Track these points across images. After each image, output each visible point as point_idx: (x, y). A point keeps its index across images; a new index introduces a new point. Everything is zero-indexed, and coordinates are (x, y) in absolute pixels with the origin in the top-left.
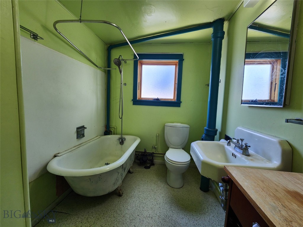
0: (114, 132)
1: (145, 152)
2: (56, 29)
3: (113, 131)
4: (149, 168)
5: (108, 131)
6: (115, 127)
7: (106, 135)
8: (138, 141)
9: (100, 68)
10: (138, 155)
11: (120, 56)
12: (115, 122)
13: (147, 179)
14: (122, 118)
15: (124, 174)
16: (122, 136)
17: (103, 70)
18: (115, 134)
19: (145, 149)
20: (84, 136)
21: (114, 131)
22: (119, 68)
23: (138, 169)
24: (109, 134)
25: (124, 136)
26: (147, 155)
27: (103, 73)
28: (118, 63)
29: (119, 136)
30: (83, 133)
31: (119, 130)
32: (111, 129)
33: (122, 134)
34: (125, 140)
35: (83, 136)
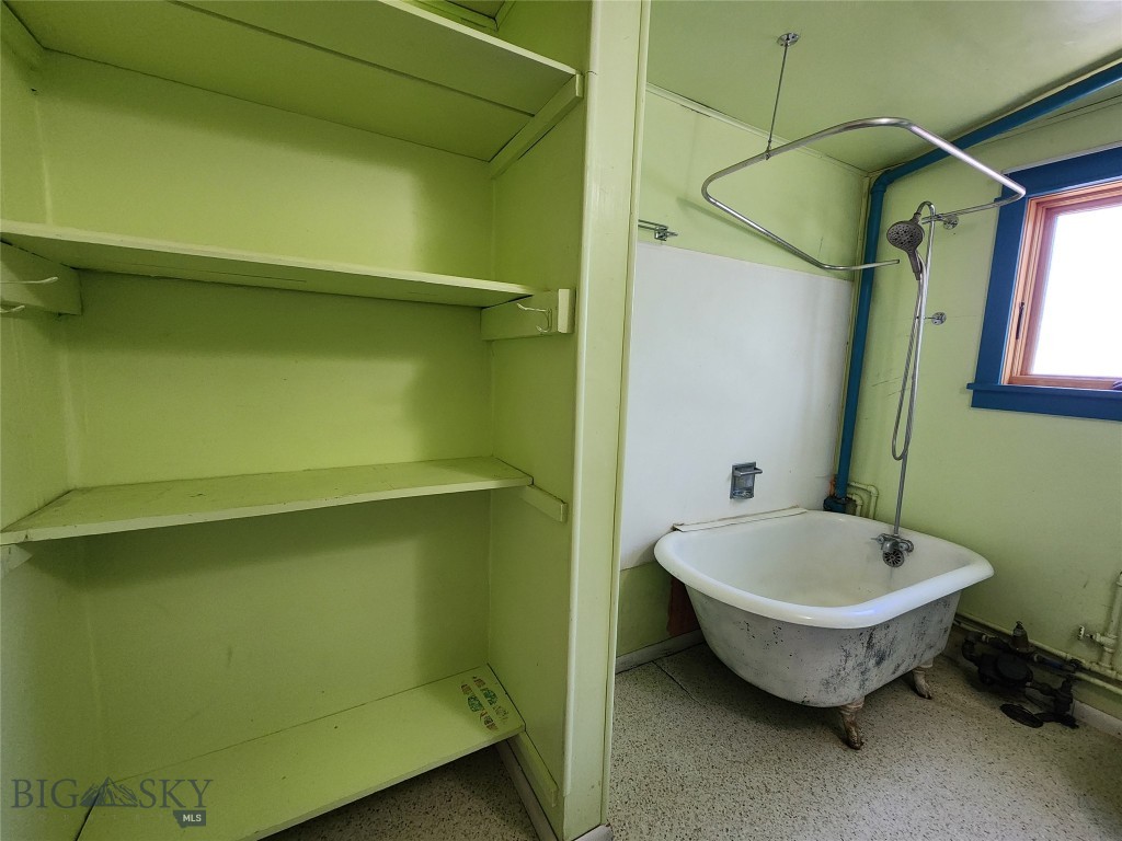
0: (865, 506)
1: (1020, 638)
2: (707, 197)
3: (859, 502)
4: (1034, 722)
5: (839, 499)
6: (873, 490)
7: (831, 510)
8: (976, 572)
9: (832, 268)
10: (971, 638)
11: (924, 204)
12: (875, 470)
13: (1003, 760)
14: (904, 457)
15: (878, 677)
16: (896, 531)
17: (843, 274)
18: (867, 517)
19: (1019, 626)
20: (752, 496)
21: (866, 502)
22: (913, 255)
23: (961, 698)
24: (843, 511)
25: (906, 534)
26: (1027, 657)
27: (844, 286)
28: (910, 239)
29: (884, 529)
30: (749, 485)
31: (888, 504)
32: (853, 491)
33: (897, 523)
34: (910, 550)
35: (750, 492)
